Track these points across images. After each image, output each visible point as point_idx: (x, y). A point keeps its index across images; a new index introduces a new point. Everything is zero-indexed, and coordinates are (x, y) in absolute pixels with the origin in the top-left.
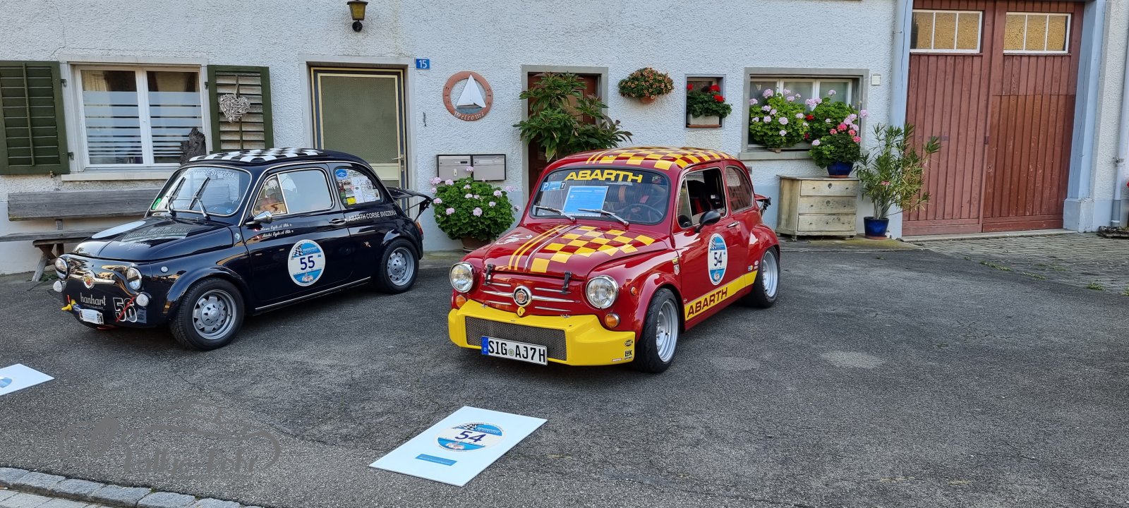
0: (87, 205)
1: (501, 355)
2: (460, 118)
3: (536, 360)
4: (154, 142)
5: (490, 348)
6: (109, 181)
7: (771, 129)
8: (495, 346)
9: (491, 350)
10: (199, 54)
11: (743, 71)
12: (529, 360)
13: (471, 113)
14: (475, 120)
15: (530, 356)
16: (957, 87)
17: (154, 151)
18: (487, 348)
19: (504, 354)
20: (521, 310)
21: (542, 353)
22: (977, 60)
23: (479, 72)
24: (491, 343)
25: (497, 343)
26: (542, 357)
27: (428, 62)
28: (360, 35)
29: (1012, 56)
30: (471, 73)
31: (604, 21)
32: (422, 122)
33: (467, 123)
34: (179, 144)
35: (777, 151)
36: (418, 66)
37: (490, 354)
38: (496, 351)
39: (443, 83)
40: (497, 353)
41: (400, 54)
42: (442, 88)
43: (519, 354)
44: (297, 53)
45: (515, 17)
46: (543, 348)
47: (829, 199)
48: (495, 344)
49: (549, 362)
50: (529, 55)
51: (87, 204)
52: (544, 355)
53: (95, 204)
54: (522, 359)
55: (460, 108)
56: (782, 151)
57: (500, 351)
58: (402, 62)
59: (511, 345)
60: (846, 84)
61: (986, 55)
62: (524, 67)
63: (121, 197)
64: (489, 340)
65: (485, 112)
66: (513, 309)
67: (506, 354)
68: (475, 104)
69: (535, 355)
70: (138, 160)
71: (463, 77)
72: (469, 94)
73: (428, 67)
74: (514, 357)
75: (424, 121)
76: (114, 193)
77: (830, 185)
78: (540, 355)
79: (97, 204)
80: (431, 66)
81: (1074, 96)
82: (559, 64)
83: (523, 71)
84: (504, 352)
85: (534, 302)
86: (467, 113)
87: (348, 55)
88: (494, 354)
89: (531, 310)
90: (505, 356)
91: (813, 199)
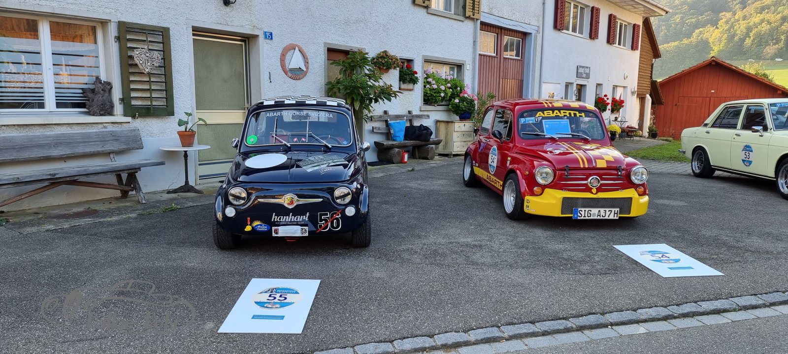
0: (15, 148)
1: (587, 218)
2: (290, 78)
3: (612, 217)
4: (56, 88)
5: (579, 214)
6: (26, 125)
7: (435, 93)
8: (583, 213)
9: (580, 216)
10: (108, 11)
11: (421, 57)
12: (607, 217)
13: (297, 74)
14: (300, 79)
15: (607, 215)
16: (490, 73)
17: (56, 97)
18: (577, 214)
19: (588, 217)
20: (594, 190)
21: (616, 212)
22: (496, 59)
23: (301, 45)
24: (580, 212)
25: (585, 211)
26: (616, 215)
27: (271, 34)
28: (228, 9)
29: (506, 58)
30: (297, 45)
31: (363, 17)
32: (269, 79)
33: (294, 81)
34: (80, 91)
35: (436, 105)
36: (266, 38)
37: (579, 218)
38: (583, 215)
39: (280, 51)
40: (585, 217)
41: (254, 26)
42: (280, 55)
43: (600, 215)
44: (185, 18)
45: (319, 7)
46: (617, 210)
47: (464, 133)
48: (584, 212)
49: (620, 217)
50: (327, 36)
51: (13, 148)
52: (617, 214)
53: (21, 148)
54: (602, 218)
55: (292, 70)
56: (438, 105)
57: (586, 215)
58: (256, 33)
59: (595, 211)
60: (454, 68)
61: (498, 56)
62: (325, 43)
63: (46, 140)
64: (579, 210)
65: (305, 73)
66: (589, 190)
67: (590, 216)
68: (300, 68)
69: (611, 214)
70: (41, 105)
71: (292, 47)
72: (295, 61)
73: (272, 39)
74: (596, 218)
75: (270, 79)
76: (38, 137)
77: (465, 125)
78: (615, 213)
79: (23, 147)
80: (273, 38)
81: (523, 80)
82: (342, 43)
83: (325, 46)
84: (589, 215)
85: (602, 185)
86: (295, 74)
87: (221, 24)
88: (582, 218)
89: (599, 190)
90: (590, 218)
91: (458, 133)
